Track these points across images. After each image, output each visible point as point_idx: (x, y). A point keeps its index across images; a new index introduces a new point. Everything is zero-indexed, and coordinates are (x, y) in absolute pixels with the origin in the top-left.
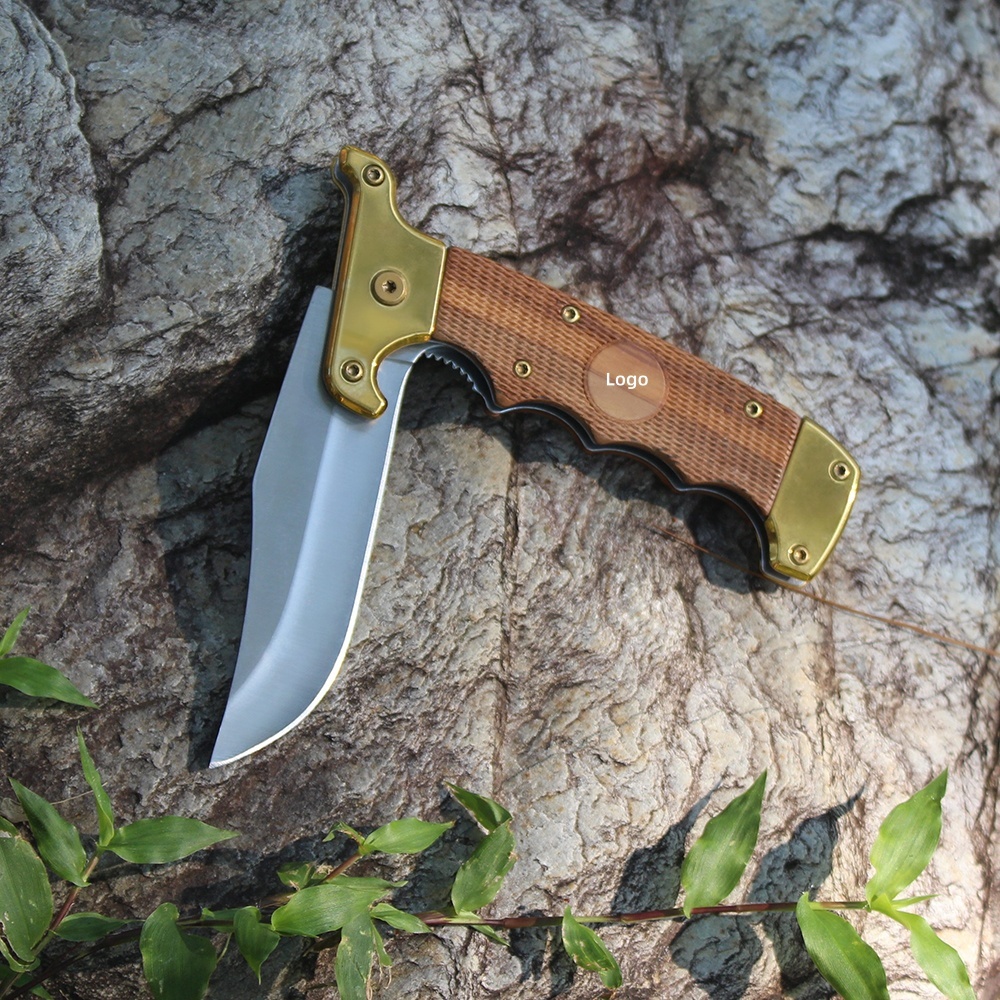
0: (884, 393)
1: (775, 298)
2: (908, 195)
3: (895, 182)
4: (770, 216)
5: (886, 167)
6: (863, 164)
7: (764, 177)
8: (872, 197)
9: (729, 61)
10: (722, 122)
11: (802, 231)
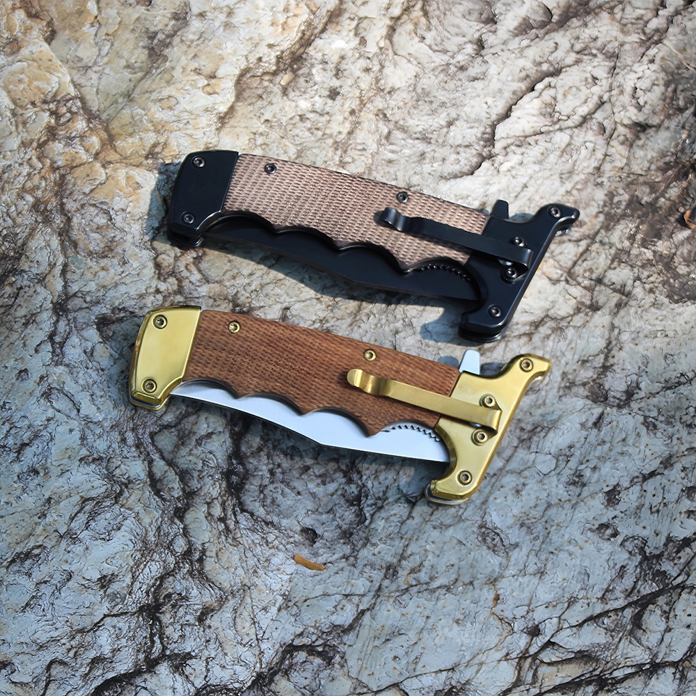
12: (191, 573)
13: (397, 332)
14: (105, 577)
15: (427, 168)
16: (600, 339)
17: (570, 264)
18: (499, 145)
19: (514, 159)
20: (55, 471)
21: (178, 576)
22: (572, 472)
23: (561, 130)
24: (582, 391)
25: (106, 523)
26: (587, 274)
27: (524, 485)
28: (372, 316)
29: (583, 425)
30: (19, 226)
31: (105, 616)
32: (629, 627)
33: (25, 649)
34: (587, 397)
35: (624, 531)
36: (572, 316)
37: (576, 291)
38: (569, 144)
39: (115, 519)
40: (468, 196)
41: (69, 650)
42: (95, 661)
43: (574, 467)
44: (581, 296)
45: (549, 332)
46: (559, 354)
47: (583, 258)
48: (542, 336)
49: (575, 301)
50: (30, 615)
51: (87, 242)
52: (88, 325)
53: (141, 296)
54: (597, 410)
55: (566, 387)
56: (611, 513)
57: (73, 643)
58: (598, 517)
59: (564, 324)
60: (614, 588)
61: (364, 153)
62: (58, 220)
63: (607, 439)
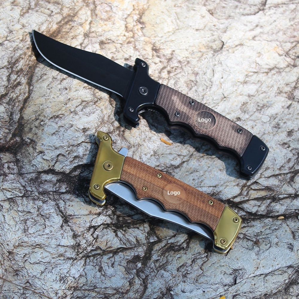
0: (46, 220)
1: (22, 188)
2: (81, 163)
3: (78, 159)
4: (31, 165)
5: (75, 154)
6: (67, 153)
7: (34, 153)
8: (68, 163)
9: (37, 119)
10: (28, 137)
11: (40, 170)
12: (119, 135)
13: (215, 65)
14: (85, 128)
15: (237, 11)
16: (295, 77)
17: (288, 50)
18: (267, 6)
19: (272, 11)
20: (73, 89)
21: (113, 135)
22: (275, 123)
23: (293, 3)
24: (285, 95)
25: (89, 110)
26: (294, 54)
27: (256, 125)
28: (206, 59)
29: (283, 107)
30: (77, 6)
31: (83, 142)
32: (288, 180)
33: (50, 148)
34: (286, 97)
35: (293, 146)
36: (285, 68)
37: (289, 60)
38: (295, 9)
39: (93, 110)
40: (251, 22)
41: (67, 151)
42: (76, 157)
43: (276, 122)
44: (290, 62)
45: (275, 73)
46: (278, 81)
47: (293, 48)
48: (272, 74)
49: (287, 63)
50: (54, 137)
51: (101, 15)
52: (96, 43)
53: (118, 36)
54: (289, 102)
55: (278, 93)
56: (288, 139)
57: (68, 149)
58: (283, 140)
59: (281, 70)
60: (285, 166)
61: (214, 3)
62: (92, 6)
63: (292, 113)
